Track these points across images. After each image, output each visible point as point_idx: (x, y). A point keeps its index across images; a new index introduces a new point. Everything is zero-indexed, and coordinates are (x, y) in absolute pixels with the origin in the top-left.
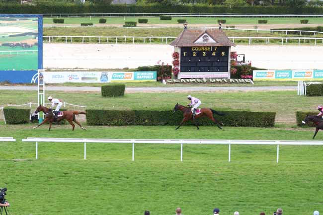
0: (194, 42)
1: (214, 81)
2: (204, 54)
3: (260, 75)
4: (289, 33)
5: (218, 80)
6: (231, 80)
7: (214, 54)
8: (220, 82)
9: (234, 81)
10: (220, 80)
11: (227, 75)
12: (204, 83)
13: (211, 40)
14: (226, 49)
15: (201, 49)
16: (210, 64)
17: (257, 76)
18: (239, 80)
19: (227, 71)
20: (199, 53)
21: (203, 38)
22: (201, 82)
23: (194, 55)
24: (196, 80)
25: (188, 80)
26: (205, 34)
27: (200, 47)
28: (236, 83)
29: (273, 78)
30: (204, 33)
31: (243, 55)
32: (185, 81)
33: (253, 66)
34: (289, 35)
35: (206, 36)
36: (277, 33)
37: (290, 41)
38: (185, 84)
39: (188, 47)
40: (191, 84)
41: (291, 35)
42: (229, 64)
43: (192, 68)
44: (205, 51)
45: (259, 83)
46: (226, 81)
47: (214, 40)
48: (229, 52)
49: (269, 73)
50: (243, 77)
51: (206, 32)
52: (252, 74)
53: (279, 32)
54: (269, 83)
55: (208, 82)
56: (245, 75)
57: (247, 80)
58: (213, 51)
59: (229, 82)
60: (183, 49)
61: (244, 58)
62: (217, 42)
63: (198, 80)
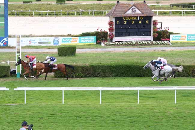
0: (125, 13)
1: (141, 43)
2: (133, 22)
3: (176, 38)
4: (184, 7)
5: (144, 42)
6: (154, 42)
7: (140, 22)
8: (145, 44)
9: (156, 43)
10: (146, 42)
11: (150, 38)
12: (133, 45)
13: (138, 12)
14: (149, 18)
15: (131, 19)
16: (137, 30)
17: (173, 39)
18: (160, 42)
19: (151, 35)
20: (129, 22)
21: (132, 10)
22: (131, 44)
23: (125, 23)
24: (127, 43)
25: (121, 43)
26: (134, 7)
27: (130, 17)
28: (158, 44)
29: (185, 41)
30: (132, 6)
31: (161, 23)
32: (119, 44)
33: (169, 31)
34: (185, 9)
35: (134, 9)
36: (176, 7)
37: (187, 13)
38: (119, 45)
39: (120, 17)
40: (123, 45)
41: (187, 9)
42: (152, 30)
43: (123, 33)
44: (133, 20)
45: (175, 45)
46: (150, 43)
47: (140, 11)
48: (152, 21)
49: (182, 36)
50: (163, 40)
51: (134, 5)
52: (169, 38)
53: (177, 6)
54: (183, 45)
55: (137, 44)
56: (164, 38)
57: (166, 42)
58: (140, 20)
59: (152, 44)
60: (117, 19)
61: (161, 25)
62: (143, 13)
63: (128, 42)
